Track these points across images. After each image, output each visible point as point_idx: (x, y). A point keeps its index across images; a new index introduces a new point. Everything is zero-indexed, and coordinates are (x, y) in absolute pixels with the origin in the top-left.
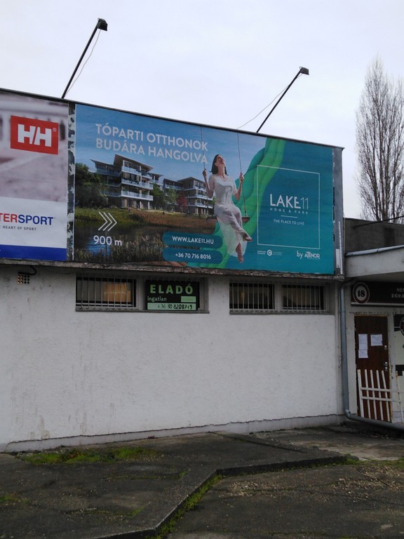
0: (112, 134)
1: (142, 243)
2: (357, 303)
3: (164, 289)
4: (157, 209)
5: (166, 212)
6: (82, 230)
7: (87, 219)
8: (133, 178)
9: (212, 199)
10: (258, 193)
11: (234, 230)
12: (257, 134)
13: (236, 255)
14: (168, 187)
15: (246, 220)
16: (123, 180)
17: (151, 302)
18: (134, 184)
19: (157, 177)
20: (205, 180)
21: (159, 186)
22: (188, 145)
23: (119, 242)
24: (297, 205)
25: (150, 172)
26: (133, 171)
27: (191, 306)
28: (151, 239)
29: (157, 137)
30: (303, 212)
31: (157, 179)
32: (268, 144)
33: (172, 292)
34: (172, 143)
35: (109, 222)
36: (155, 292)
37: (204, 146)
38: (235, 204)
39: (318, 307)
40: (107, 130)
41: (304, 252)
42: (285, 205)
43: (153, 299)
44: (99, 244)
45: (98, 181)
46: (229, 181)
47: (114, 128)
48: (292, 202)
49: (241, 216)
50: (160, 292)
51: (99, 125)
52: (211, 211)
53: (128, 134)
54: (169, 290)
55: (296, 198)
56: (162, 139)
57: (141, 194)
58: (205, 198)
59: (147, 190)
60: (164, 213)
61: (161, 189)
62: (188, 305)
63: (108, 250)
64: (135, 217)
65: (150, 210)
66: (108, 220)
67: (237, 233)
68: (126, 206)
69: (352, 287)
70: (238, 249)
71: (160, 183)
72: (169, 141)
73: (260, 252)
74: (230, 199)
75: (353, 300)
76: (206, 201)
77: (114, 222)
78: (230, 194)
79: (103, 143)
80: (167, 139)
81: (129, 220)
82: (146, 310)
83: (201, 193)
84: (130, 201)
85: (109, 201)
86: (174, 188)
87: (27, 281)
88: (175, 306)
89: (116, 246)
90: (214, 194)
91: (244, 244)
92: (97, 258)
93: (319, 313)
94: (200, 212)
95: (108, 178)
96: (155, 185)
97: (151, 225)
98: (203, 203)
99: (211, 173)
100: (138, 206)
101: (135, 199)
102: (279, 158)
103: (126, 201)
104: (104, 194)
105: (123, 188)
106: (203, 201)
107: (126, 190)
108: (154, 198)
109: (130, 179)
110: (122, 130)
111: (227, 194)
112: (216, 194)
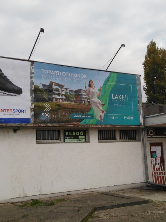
0: (48, 73)
1: (62, 116)
2: (150, 136)
3: (72, 133)
4: (67, 102)
5: (71, 103)
6: (37, 111)
7: (39, 107)
8: (57, 90)
9: (89, 97)
10: (107, 94)
11: (99, 109)
12: (106, 71)
13: (100, 119)
14: (71, 93)
15: (103, 105)
16: (53, 91)
17: (66, 139)
18: (58, 92)
19: (67, 89)
20: (86, 89)
21: (68, 93)
22: (79, 76)
23: (52, 116)
24: (123, 98)
25: (64, 87)
26: (57, 87)
27: (83, 140)
28: (65, 114)
29: (66, 74)
30: (126, 101)
31: (67, 90)
32: (110, 75)
33: (75, 135)
34: (72, 76)
36: (68, 135)
37: (85, 76)
38: (98, 99)
39: (134, 138)
40: (46, 72)
41: (127, 117)
42: (118, 98)
43: (67, 138)
44: (44, 117)
45: (43, 91)
46: (96, 90)
47: (49, 71)
48: (121, 97)
49: (101, 104)
50: (70, 135)
51: (43, 70)
52: (89, 102)
53: (55, 73)
54: (74, 134)
55: (122, 95)
56: (68, 74)
57: (60, 96)
58: (86, 97)
59: (63, 95)
61: (69, 94)
62: (81, 139)
63: (48, 119)
64: (59, 105)
65: (65, 102)
66: (48, 107)
67: (100, 110)
68: (55, 101)
69: (147, 130)
70: (101, 117)
71: (68, 91)
72: (71, 75)
73: (109, 118)
74: (96, 97)
75: (148, 135)
76: (87, 98)
77: (50, 108)
79: (45, 77)
80: (70, 74)
81: (56, 107)
82: (64, 142)
83: (85, 95)
84: (56, 99)
85: (48, 99)
86: (74, 93)
87: (16, 132)
88: (76, 140)
89: (51, 117)
90: (90, 95)
91: (103, 115)
92: (44, 122)
93: (134, 141)
94: (84, 102)
95: (47, 90)
96: (66, 92)
97: (65, 108)
98: (86, 99)
99: (88, 87)
100: (60, 101)
101: (58, 98)
102: (115, 80)
103: (55, 99)
104: (46, 96)
105: (53, 94)
106: (86, 98)
107: (54, 95)
108: (66, 98)
109: (56, 90)
110: (52, 71)
111: (95, 95)
112: (91, 95)
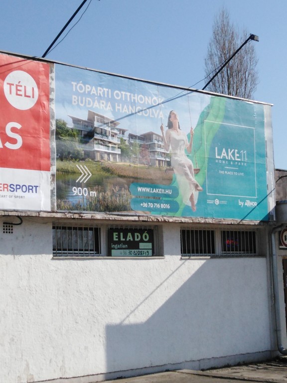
0: (85, 92)
2: (284, 247)
3: (125, 236)
4: (125, 161)
7: (66, 172)
8: (103, 132)
10: (206, 145)
11: (188, 181)
13: (190, 204)
14: (132, 141)
15: (197, 171)
16: (95, 134)
17: (114, 249)
18: (104, 139)
19: (123, 132)
20: (163, 133)
21: (125, 140)
22: (148, 102)
24: (238, 157)
25: (118, 127)
26: (103, 126)
27: (148, 252)
29: (122, 94)
30: (242, 164)
33: (132, 240)
36: (117, 240)
40: (81, 88)
41: (244, 200)
43: (116, 246)
45: (75, 136)
46: (181, 135)
47: (87, 86)
48: (233, 154)
49: (193, 168)
50: (122, 239)
51: (74, 83)
53: (99, 92)
54: (130, 237)
55: (236, 151)
57: (110, 148)
58: (163, 151)
59: (115, 144)
60: (130, 166)
61: (127, 143)
62: (145, 251)
64: (107, 170)
65: (119, 162)
66: (84, 173)
67: (190, 184)
68: (98, 159)
70: (191, 198)
71: (126, 137)
72: (132, 98)
73: (209, 201)
74: (183, 152)
75: (281, 244)
77: (89, 175)
78: (183, 147)
79: (78, 100)
80: (130, 96)
81: (102, 173)
85: (85, 154)
86: (138, 142)
87: (11, 231)
88: (134, 252)
90: (170, 148)
91: (196, 194)
93: (251, 256)
94: (159, 164)
96: (122, 140)
97: (120, 176)
98: (162, 156)
99: (167, 128)
100: (109, 159)
101: (106, 152)
102: (222, 113)
103: (98, 154)
104: (80, 148)
105: (95, 142)
107: (98, 144)
108: (121, 152)
109: (101, 134)
110: (94, 88)
112: (172, 147)
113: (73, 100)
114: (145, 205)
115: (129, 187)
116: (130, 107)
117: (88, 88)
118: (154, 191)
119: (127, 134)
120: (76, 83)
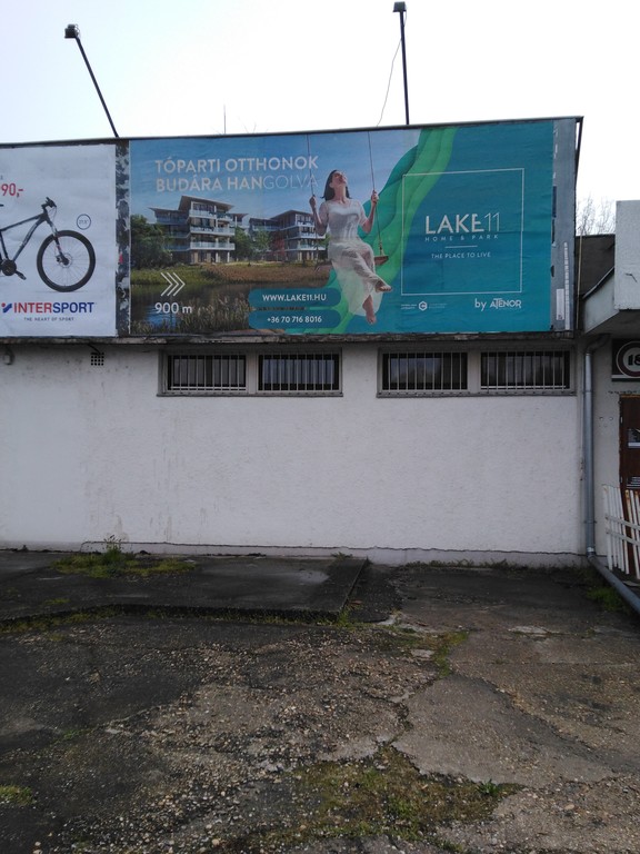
0: (176, 170)
1: (220, 307)
4: (241, 260)
5: (253, 263)
6: (136, 303)
7: (146, 283)
8: (204, 224)
10: (404, 218)
12: (408, 127)
13: (363, 313)
14: (256, 229)
15: (381, 261)
16: (192, 228)
18: (207, 231)
19: (240, 218)
20: (314, 210)
21: (244, 230)
22: (286, 166)
23: (188, 309)
25: (230, 212)
26: (204, 215)
28: (232, 301)
29: (239, 163)
30: (488, 237)
31: (240, 220)
32: (423, 141)
34: (261, 167)
35: (175, 284)
37: (312, 162)
38: (363, 238)
40: (170, 167)
41: (488, 300)
42: (454, 229)
44: (162, 313)
45: (160, 234)
46: (354, 204)
47: (179, 161)
48: (468, 223)
49: (373, 256)
51: (158, 162)
52: (323, 255)
53: (199, 166)
56: (246, 164)
57: (217, 244)
58: (313, 236)
59: (226, 237)
60: (249, 265)
61: (246, 233)
63: (174, 320)
64: (210, 275)
65: (230, 262)
66: (173, 282)
68: (196, 261)
70: (367, 304)
71: (245, 225)
73: (406, 307)
76: (315, 240)
78: (355, 226)
79: (165, 185)
81: (201, 280)
83: (307, 230)
84: (202, 254)
85: (174, 256)
86: (266, 228)
89: (184, 315)
90: (328, 229)
91: (377, 298)
94: (304, 257)
95: (172, 228)
96: (237, 229)
97: (232, 282)
98: (310, 245)
99: (323, 200)
100: (213, 260)
101: (209, 251)
102: (445, 156)
103: (196, 255)
104: (167, 250)
105: (192, 238)
106: (310, 242)
107: (196, 241)
108: (236, 246)
109: (201, 225)
110: (191, 162)
111: (349, 226)
112: (331, 228)
113: (158, 185)
114: (276, 320)
115: (247, 297)
116: (254, 180)
117: (182, 164)
118: (293, 298)
119: (246, 220)
120: (162, 161)
